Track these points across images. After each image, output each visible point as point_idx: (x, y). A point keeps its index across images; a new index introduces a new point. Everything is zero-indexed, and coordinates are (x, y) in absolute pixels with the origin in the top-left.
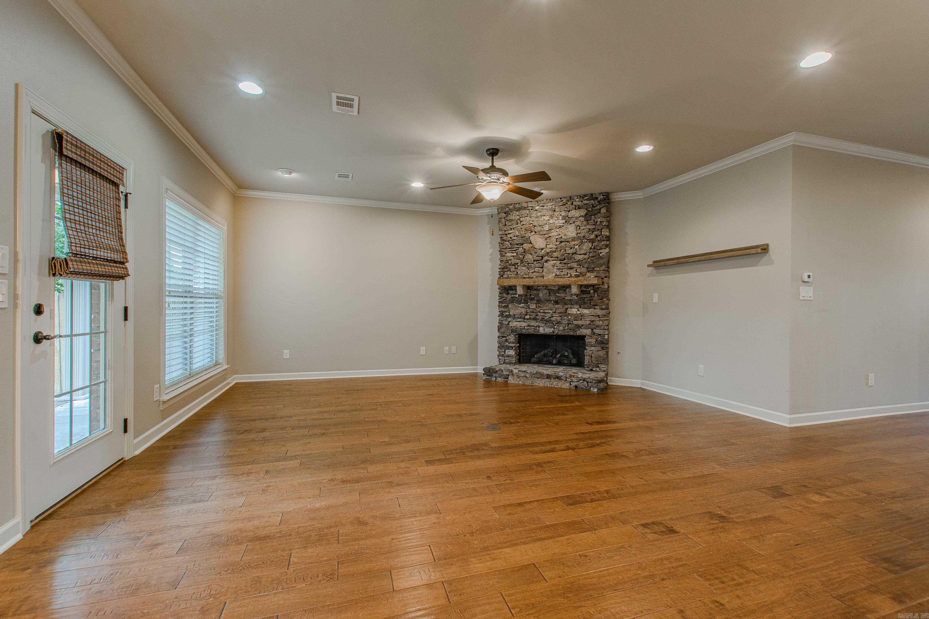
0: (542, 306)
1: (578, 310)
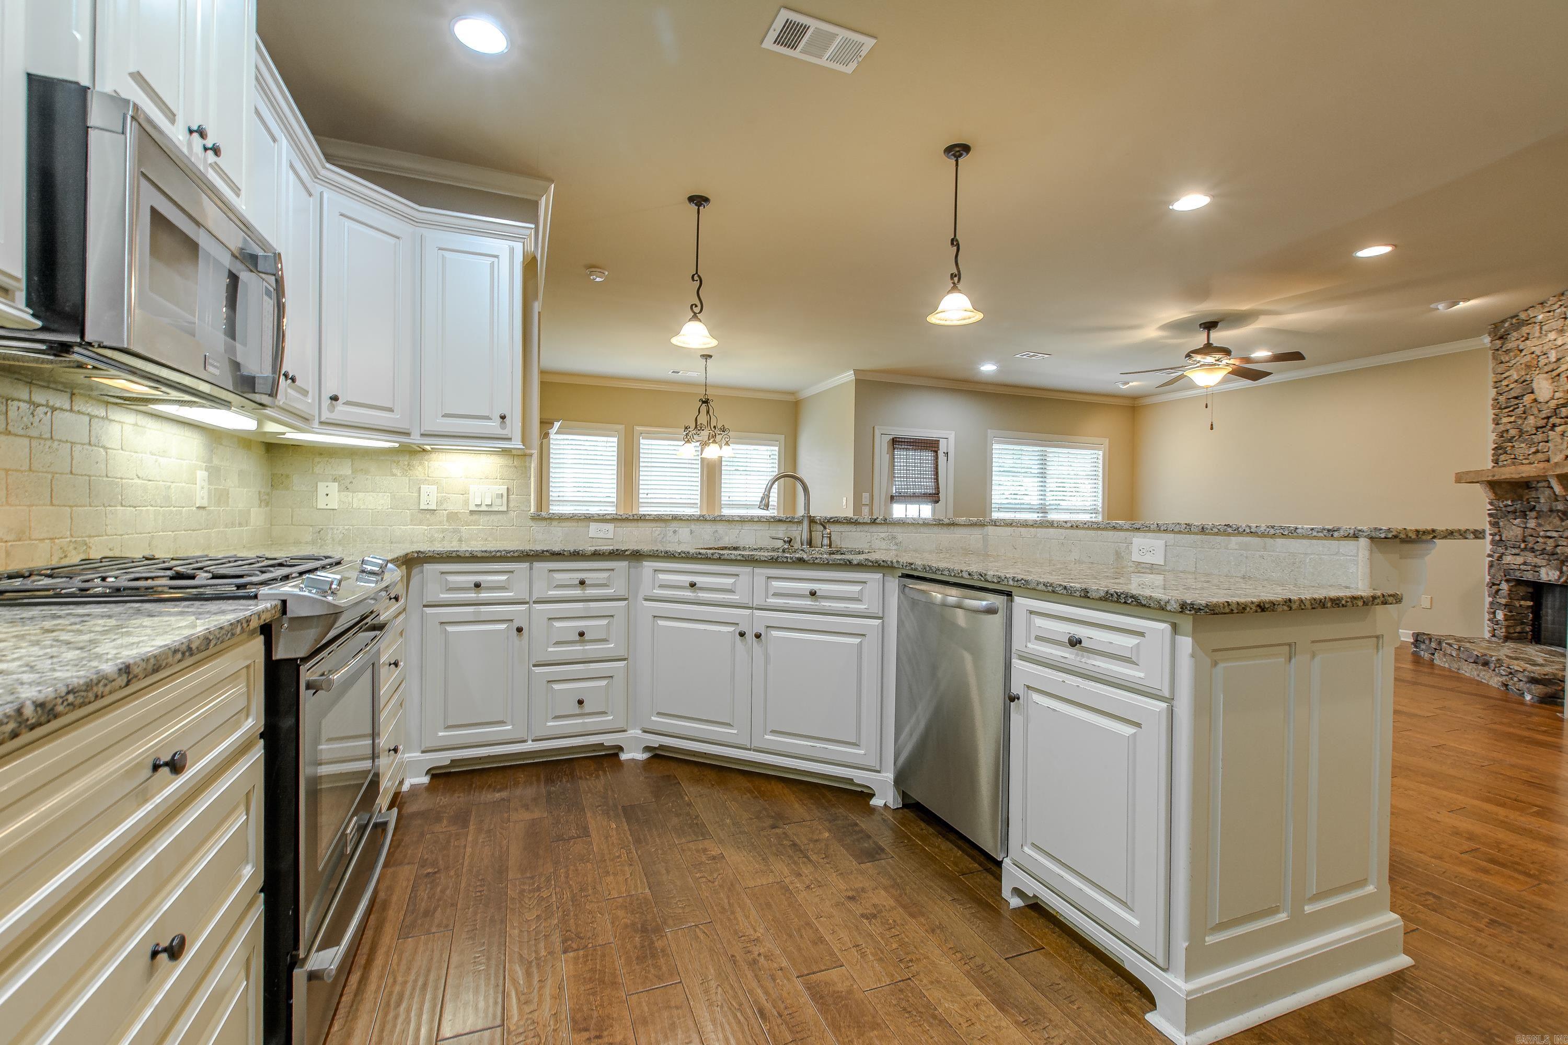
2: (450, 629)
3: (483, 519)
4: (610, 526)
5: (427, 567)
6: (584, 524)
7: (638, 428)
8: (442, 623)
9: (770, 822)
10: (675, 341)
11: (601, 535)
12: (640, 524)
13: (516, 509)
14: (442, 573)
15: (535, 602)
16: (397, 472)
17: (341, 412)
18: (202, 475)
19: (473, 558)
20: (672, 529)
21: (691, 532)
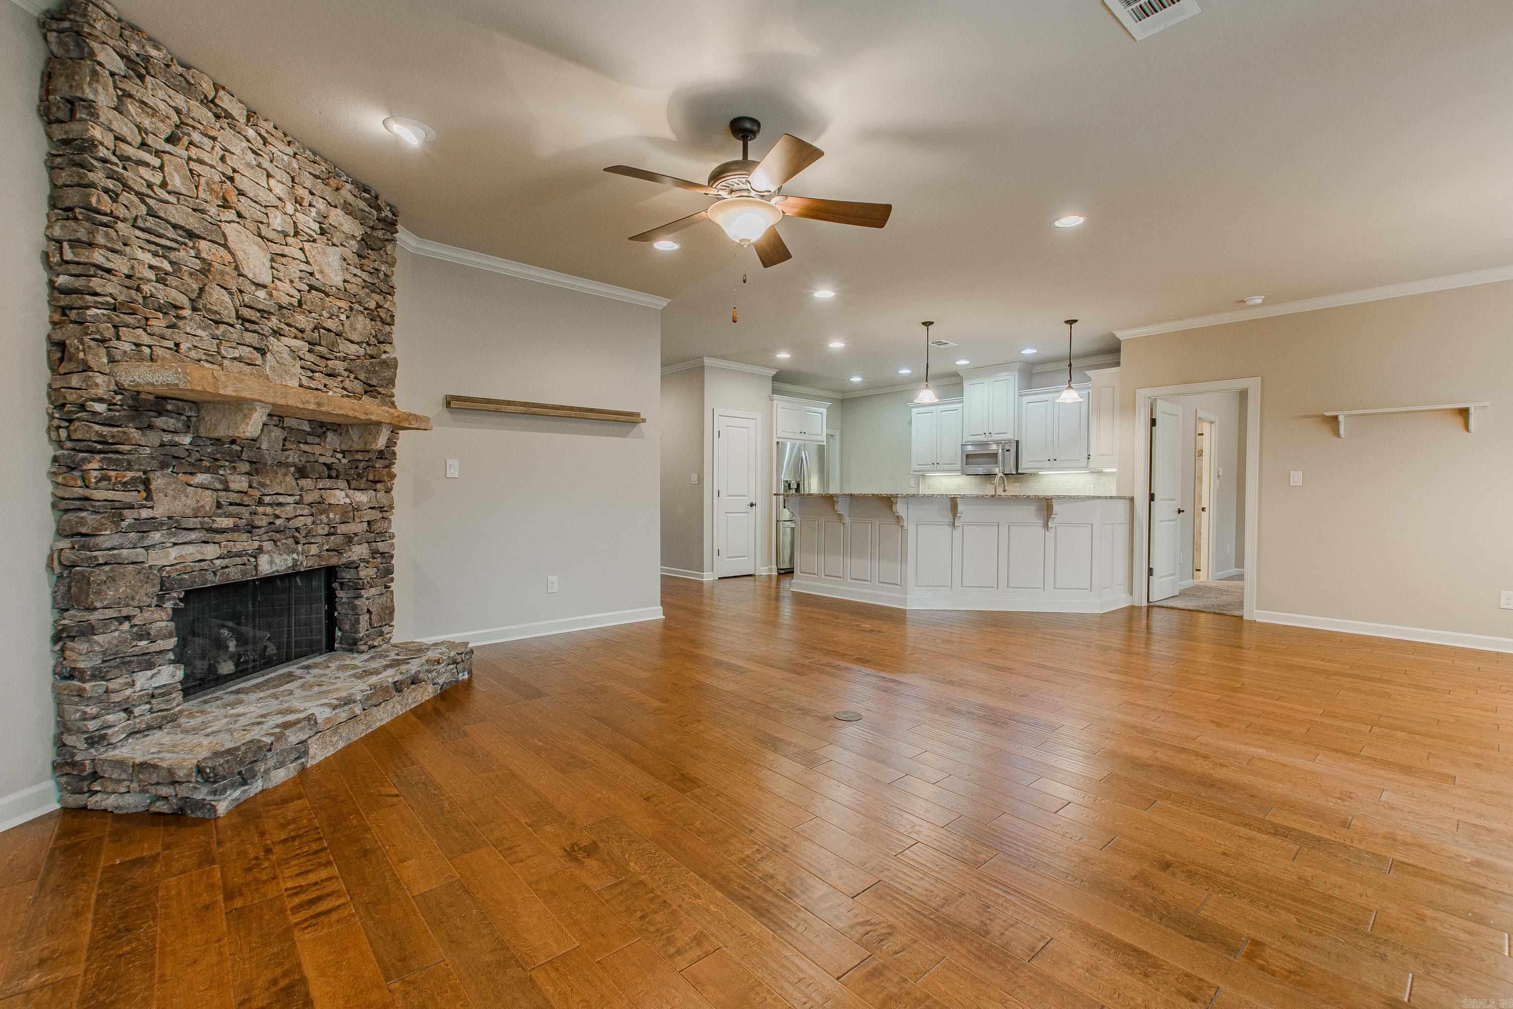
0: (268, 482)
1: (347, 496)
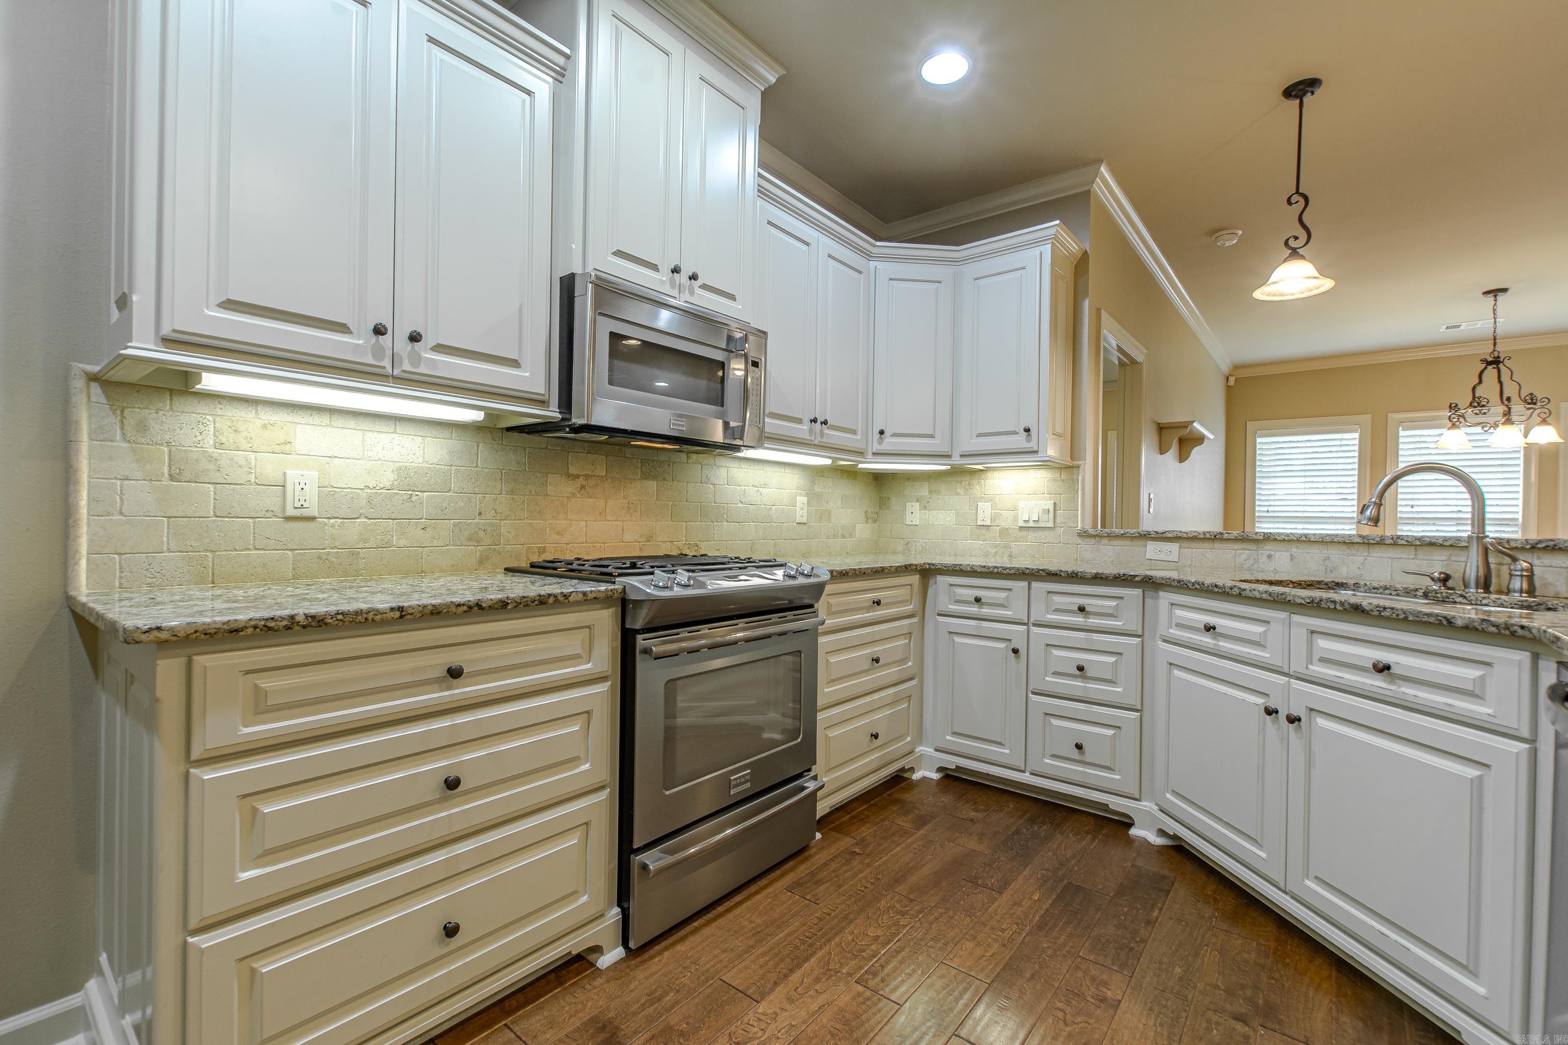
2: (958, 639)
3: (1031, 535)
4: (1174, 547)
5: (940, 578)
6: (1140, 543)
7: (1393, 417)
8: (950, 633)
9: (1241, 1007)
10: (1258, 294)
11: (1162, 556)
12: (1217, 545)
13: (1062, 525)
14: (951, 585)
15: (1034, 625)
16: (959, 490)
17: (889, 443)
18: (802, 500)
19: (973, 572)
20: (1266, 553)
21: (1292, 558)
